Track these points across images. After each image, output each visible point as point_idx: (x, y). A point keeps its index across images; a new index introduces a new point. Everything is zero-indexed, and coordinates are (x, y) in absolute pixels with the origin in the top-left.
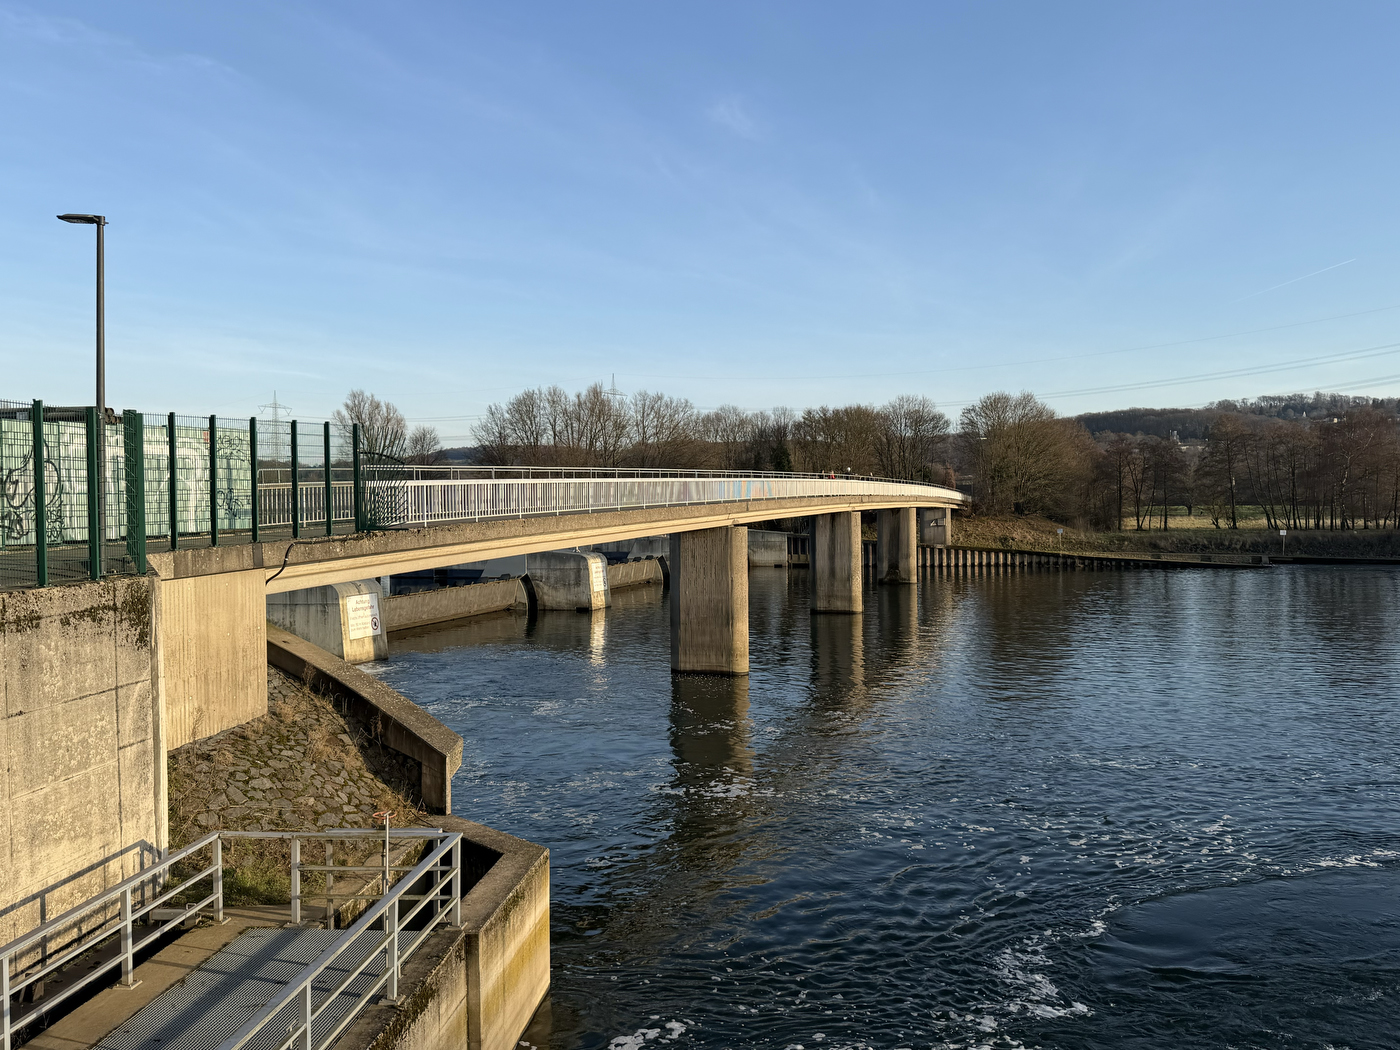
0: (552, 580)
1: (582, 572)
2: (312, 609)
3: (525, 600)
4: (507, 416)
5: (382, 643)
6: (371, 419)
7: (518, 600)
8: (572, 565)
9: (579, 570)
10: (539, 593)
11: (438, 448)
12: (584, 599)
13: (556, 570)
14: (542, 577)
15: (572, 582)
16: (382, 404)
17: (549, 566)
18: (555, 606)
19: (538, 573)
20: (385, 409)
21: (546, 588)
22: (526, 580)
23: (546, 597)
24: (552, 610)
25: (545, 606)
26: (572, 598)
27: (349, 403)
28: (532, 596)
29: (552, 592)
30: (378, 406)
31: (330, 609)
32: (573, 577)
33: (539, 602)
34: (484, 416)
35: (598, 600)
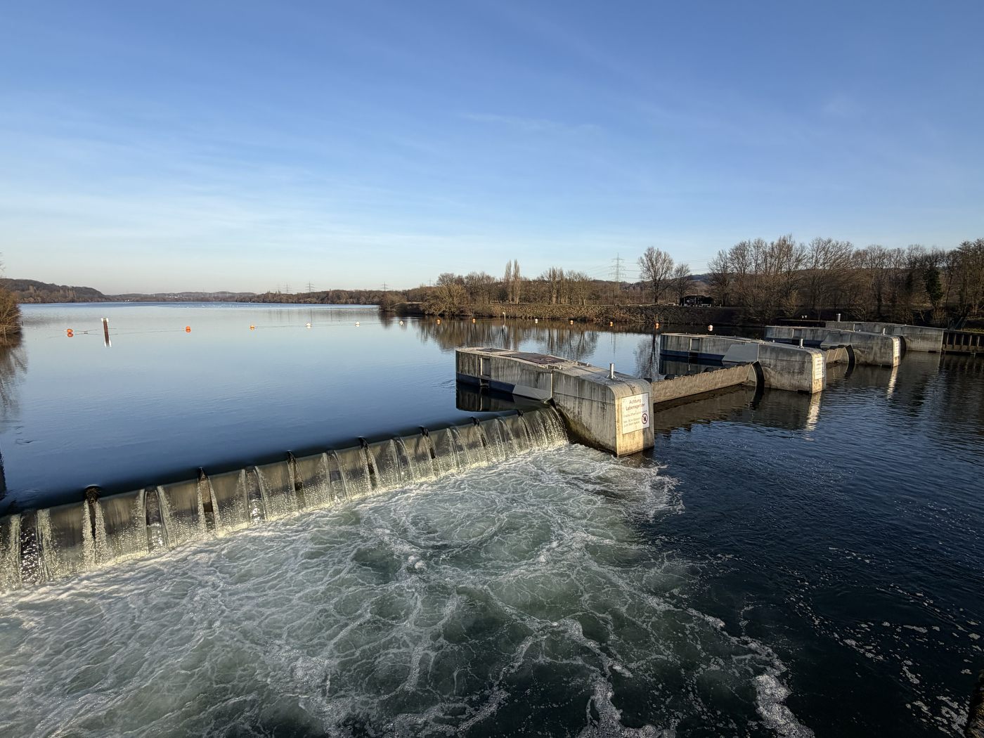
0: (779, 368)
1: (806, 365)
2: (595, 404)
3: (755, 379)
4: (729, 256)
5: (649, 435)
6: (656, 260)
7: (749, 379)
8: (798, 358)
9: (804, 363)
10: (766, 376)
11: (689, 274)
12: (806, 384)
13: (783, 360)
14: (770, 365)
15: (796, 371)
16: (663, 253)
17: (777, 357)
18: (779, 387)
19: (768, 361)
20: (663, 255)
21: (773, 373)
22: (757, 365)
23: (772, 380)
24: (777, 389)
25: (770, 385)
26: (795, 382)
27: (647, 253)
28: (761, 378)
29: (778, 377)
30: (660, 254)
31: (608, 407)
32: (797, 367)
33: (766, 382)
34: (716, 256)
35: (817, 386)
